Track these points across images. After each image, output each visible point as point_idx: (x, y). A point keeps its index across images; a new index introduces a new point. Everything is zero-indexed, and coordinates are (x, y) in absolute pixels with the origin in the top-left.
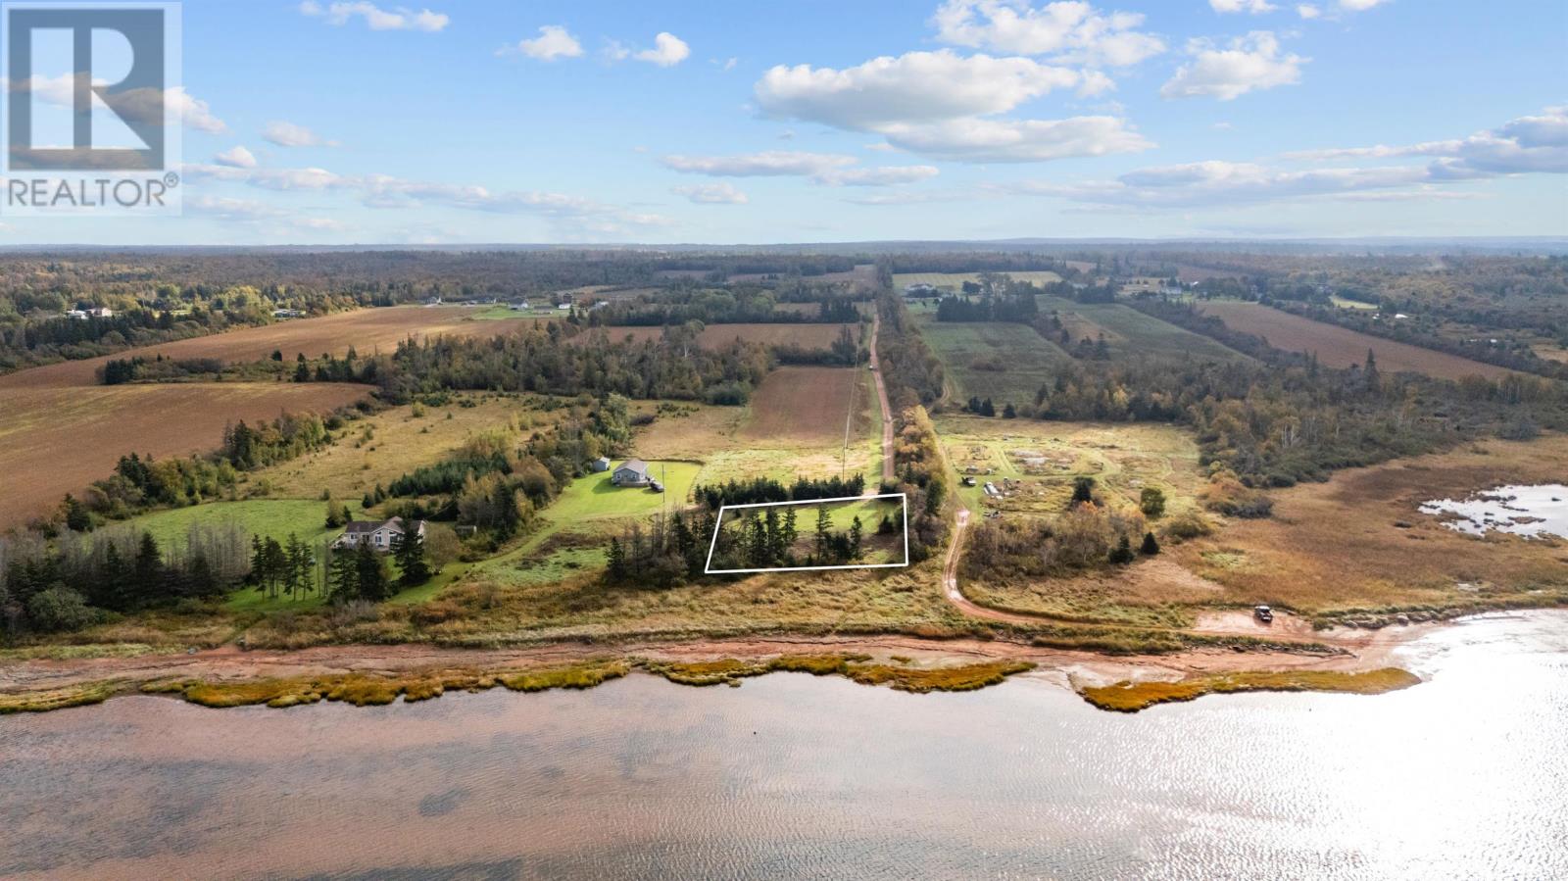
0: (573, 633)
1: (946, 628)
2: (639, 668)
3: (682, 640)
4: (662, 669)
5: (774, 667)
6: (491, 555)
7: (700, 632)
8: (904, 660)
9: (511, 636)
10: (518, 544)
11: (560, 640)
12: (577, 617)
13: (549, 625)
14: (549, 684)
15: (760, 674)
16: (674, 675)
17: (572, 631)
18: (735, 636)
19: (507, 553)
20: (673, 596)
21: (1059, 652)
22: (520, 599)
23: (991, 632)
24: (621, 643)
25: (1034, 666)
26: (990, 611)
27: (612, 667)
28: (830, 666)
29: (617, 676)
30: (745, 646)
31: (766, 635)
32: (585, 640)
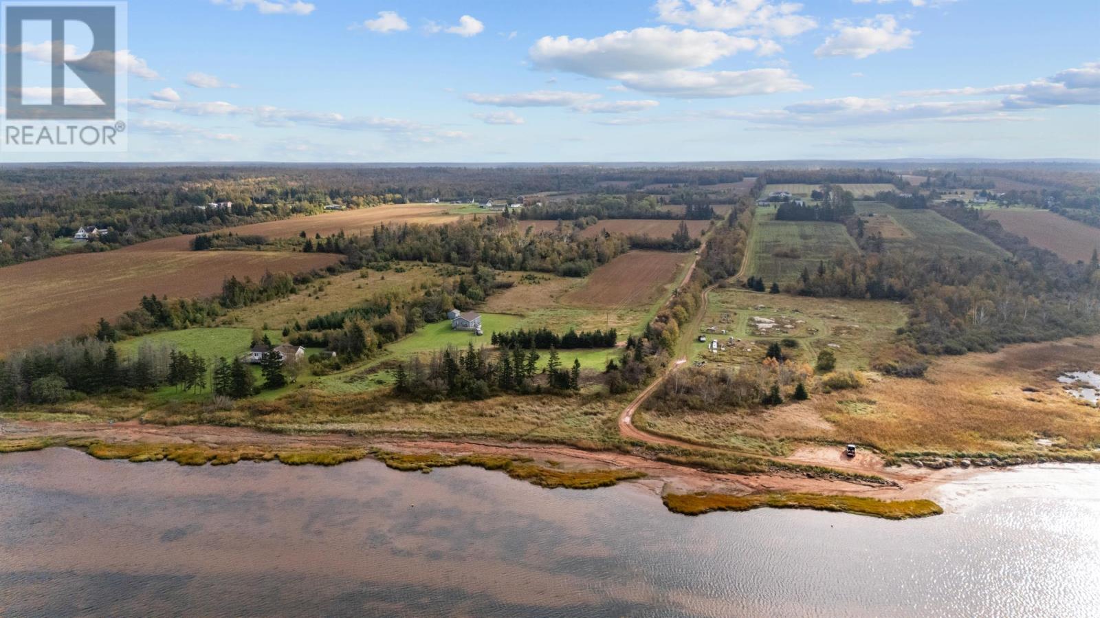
0: (344, 428)
1: (598, 443)
2: (372, 455)
3: (414, 437)
4: (386, 457)
5: (462, 462)
6: (335, 372)
7: (428, 433)
8: (553, 464)
9: (304, 427)
10: (358, 365)
11: (334, 432)
12: (355, 418)
13: (333, 422)
14: (306, 461)
15: (448, 466)
16: (390, 462)
17: (344, 427)
18: (450, 437)
19: (347, 371)
20: (428, 407)
21: (670, 467)
22: (328, 403)
23: (629, 448)
24: (372, 437)
25: (644, 476)
26: (643, 433)
27: (355, 453)
28: (498, 464)
29: (354, 459)
30: (453, 446)
31: (473, 439)
32: (350, 433)
